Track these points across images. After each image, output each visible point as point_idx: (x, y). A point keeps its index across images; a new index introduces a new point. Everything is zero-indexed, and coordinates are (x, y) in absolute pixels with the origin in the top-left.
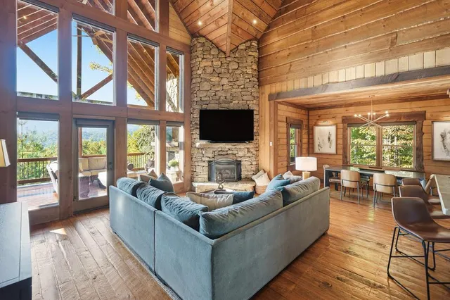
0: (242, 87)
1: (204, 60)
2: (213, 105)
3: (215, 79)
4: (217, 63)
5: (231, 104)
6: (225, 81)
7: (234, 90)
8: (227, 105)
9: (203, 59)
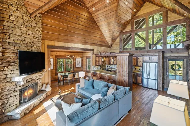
0: (38, 38)
1: (18, 12)
2: (23, 47)
3: (24, 29)
4: (26, 19)
5: (33, 48)
6: (30, 32)
7: (34, 40)
8: (31, 48)
9: (17, 10)
